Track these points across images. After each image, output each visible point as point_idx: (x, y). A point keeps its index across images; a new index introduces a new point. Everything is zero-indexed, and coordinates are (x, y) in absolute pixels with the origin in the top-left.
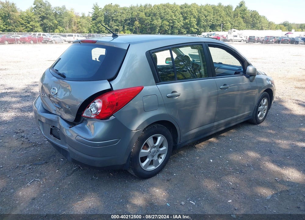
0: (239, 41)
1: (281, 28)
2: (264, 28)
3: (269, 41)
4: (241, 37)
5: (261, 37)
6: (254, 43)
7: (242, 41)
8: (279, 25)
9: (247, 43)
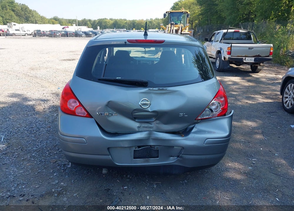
0: (22, 35)
1: (53, 22)
2: (38, 22)
3: (56, 35)
4: (25, 31)
5: (46, 31)
6: (41, 37)
7: (26, 35)
8: (50, 19)
9: (33, 37)
